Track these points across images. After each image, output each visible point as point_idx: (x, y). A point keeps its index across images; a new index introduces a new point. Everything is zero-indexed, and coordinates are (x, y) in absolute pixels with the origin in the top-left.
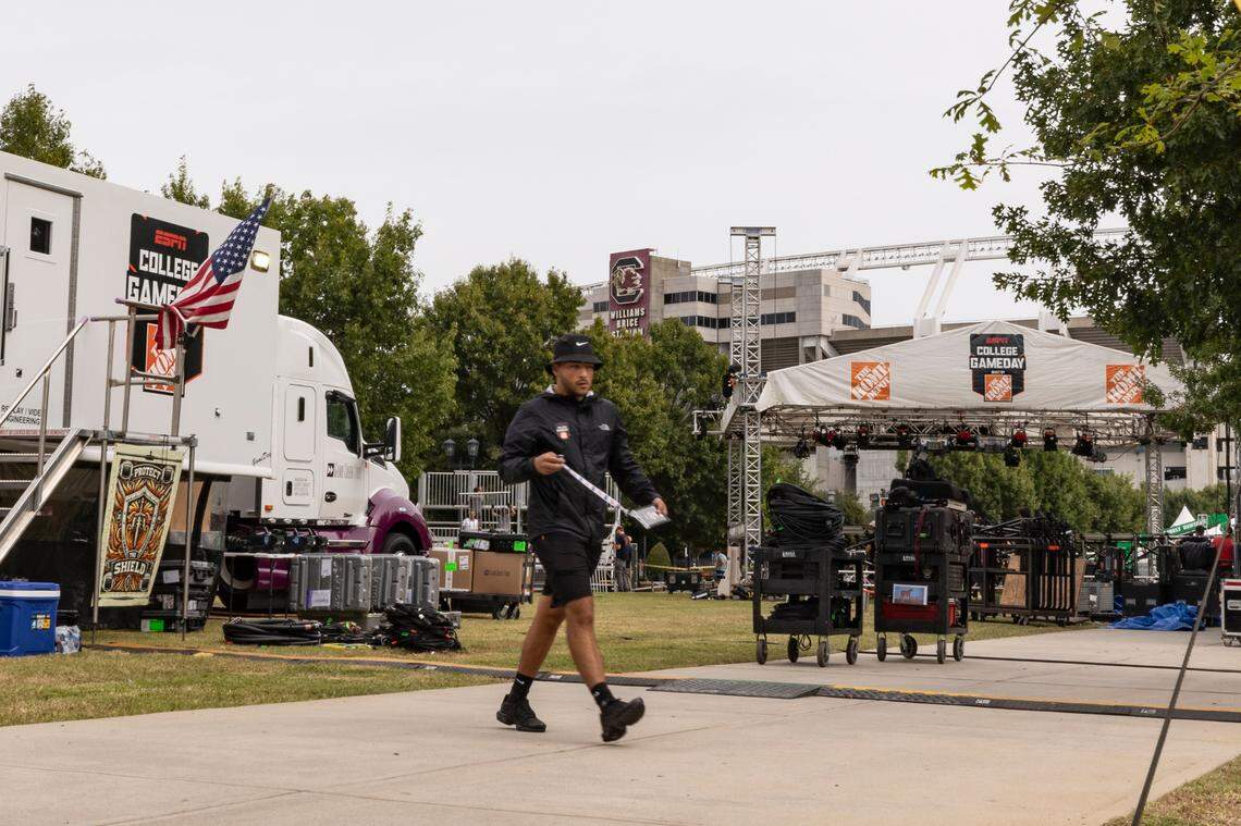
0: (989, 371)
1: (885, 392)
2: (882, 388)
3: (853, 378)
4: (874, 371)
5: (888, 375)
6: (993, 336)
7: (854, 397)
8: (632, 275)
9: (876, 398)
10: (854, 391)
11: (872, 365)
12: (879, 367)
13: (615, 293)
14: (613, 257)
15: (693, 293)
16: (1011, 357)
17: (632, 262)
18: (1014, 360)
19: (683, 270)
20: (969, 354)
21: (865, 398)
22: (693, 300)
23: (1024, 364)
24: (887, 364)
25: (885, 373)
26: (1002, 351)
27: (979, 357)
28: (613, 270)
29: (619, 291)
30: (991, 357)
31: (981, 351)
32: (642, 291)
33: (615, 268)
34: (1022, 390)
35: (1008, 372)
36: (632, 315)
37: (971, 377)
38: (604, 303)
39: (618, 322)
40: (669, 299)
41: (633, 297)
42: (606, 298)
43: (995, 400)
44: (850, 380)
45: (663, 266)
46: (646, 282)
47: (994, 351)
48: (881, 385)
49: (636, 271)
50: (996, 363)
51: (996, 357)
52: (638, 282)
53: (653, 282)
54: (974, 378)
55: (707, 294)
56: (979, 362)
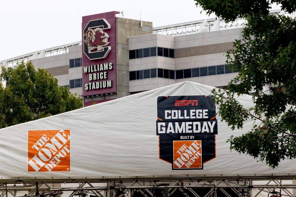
0: (177, 136)
1: (66, 162)
2: (61, 158)
3: (30, 148)
4: (53, 140)
5: (68, 143)
6: (182, 98)
7: (31, 169)
8: (101, 34)
9: (54, 170)
10: (31, 163)
11: (51, 134)
12: (58, 135)
13: (86, 50)
14: (85, 19)
15: (153, 49)
16: (202, 120)
17: (101, 23)
18: (205, 123)
19: (145, 29)
20: (156, 118)
21: (43, 169)
22: (153, 55)
23: (216, 127)
24: (67, 132)
25: (65, 141)
26: (192, 114)
27: (167, 121)
28: (85, 31)
29: (90, 48)
30: (180, 121)
31: (169, 115)
32: (110, 48)
33: (87, 29)
34: (214, 156)
35: (197, 137)
36: (101, 69)
37: (158, 143)
38: (78, 59)
39: (90, 75)
40: (134, 54)
41: (102, 54)
42: (80, 55)
43: (184, 168)
44: (27, 150)
45: (127, 26)
46: (113, 41)
47: (183, 114)
48: (60, 155)
49: (104, 31)
50: (185, 128)
51: (186, 121)
52: (105, 41)
53: (119, 40)
54: (161, 145)
55: (166, 50)
56: (166, 127)
